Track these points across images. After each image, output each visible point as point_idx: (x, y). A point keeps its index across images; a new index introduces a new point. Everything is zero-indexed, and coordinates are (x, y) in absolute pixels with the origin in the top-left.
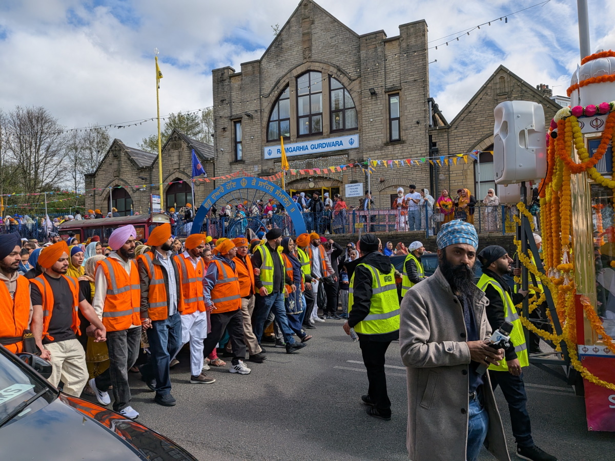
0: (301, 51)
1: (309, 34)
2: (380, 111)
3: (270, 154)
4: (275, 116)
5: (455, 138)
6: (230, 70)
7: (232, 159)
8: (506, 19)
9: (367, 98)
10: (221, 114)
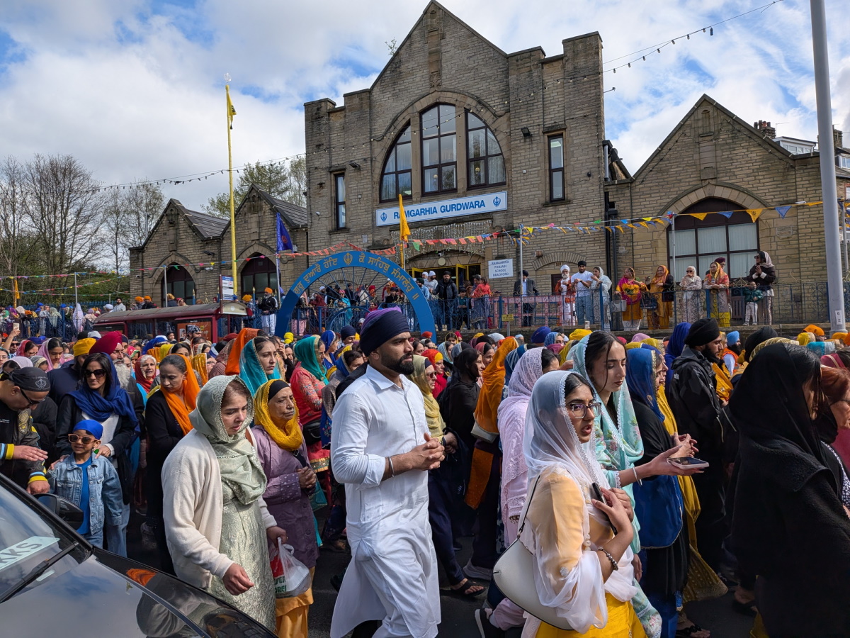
0: (427, 76)
1: (438, 52)
2: (536, 159)
3: (384, 219)
4: (391, 167)
5: (640, 196)
6: (328, 103)
7: (332, 227)
8: (712, 30)
9: (519, 142)
10: (317, 164)
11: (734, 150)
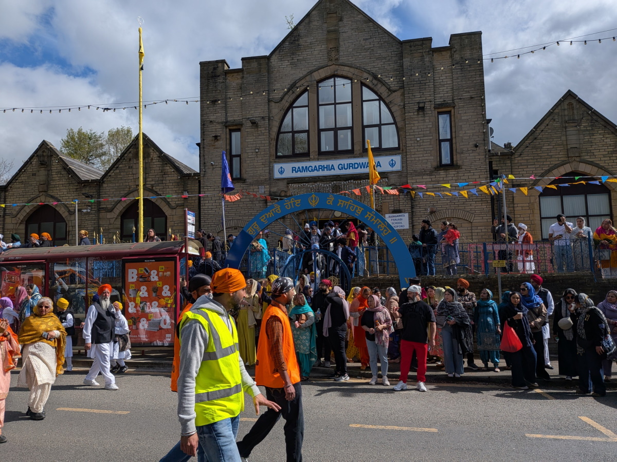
0: (326, 51)
1: (336, 32)
2: (428, 129)
3: (281, 172)
4: (287, 126)
5: (519, 166)
6: (225, 65)
9: (412, 114)
10: (212, 118)
11: (593, 136)
